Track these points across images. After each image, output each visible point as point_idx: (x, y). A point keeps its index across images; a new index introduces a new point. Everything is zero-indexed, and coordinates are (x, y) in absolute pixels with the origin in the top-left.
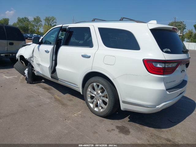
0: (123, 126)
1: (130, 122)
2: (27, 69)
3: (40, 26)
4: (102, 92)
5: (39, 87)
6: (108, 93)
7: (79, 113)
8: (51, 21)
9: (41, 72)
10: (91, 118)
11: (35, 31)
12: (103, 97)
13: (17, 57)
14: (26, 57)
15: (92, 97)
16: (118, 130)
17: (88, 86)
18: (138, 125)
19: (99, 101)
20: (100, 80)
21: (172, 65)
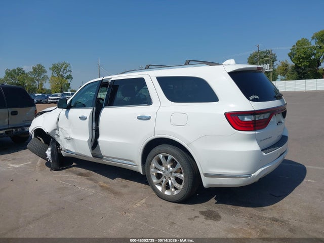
0: (210, 211)
1: (218, 204)
2: (49, 149)
3: (43, 79)
4: (173, 166)
5: (71, 173)
6: (182, 166)
7: (143, 201)
8: (62, 70)
9: (73, 150)
10: (161, 206)
11: (36, 88)
12: (176, 172)
13: (30, 132)
14: (47, 130)
15: (159, 176)
16: (203, 217)
17: (152, 160)
18: (229, 206)
19: (170, 179)
20: (168, 149)
21: (264, 117)
